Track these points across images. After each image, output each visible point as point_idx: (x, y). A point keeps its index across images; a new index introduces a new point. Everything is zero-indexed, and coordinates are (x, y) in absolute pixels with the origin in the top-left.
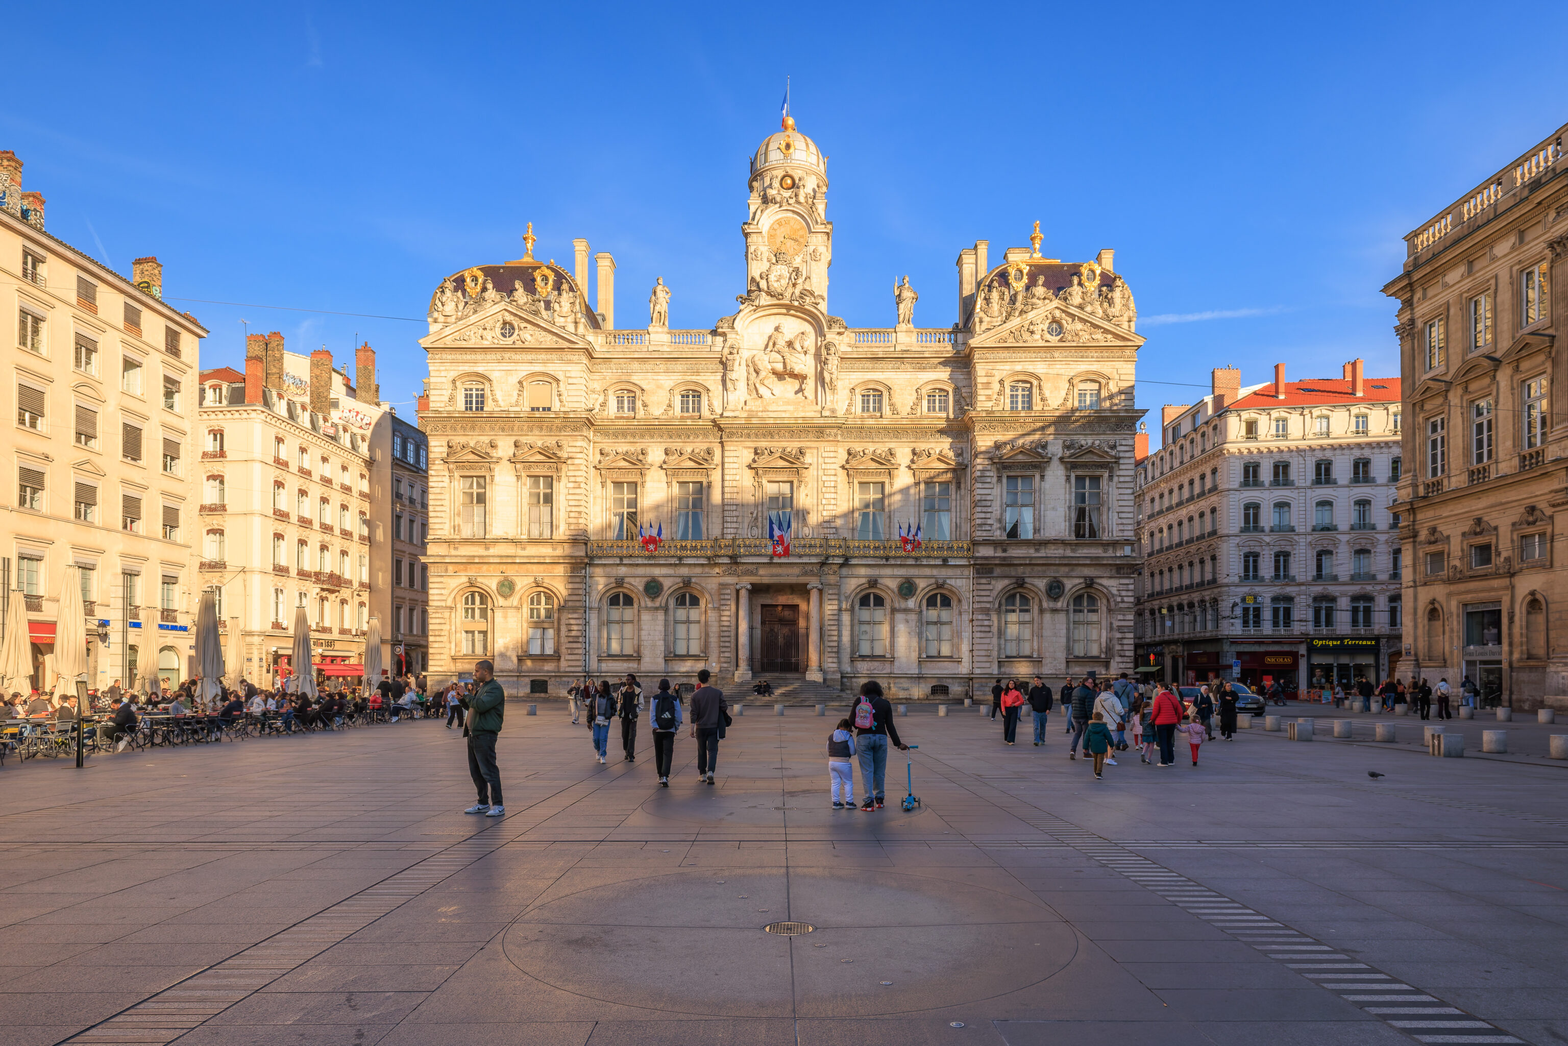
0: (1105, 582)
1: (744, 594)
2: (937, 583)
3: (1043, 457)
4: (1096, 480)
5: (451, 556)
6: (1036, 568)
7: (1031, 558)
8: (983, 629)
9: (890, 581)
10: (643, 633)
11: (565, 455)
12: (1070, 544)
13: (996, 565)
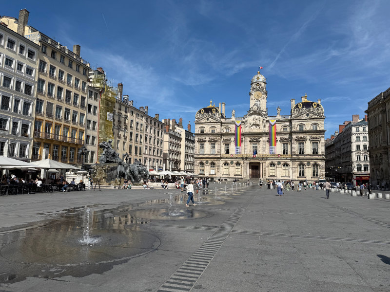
0: (319, 162)
1: (248, 164)
2: (285, 162)
3: (306, 139)
4: (316, 143)
5: (198, 157)
6: (304, 160)
8: (294, 171)
9: (275, 162)
10: (230, 170)
11: (217, 140)
12: (311, 155)
13: (297, 159)
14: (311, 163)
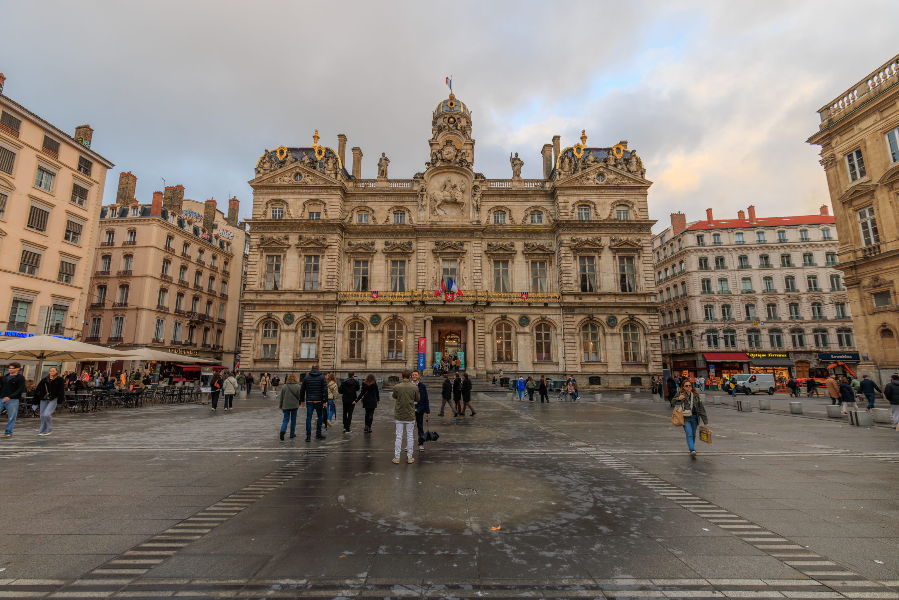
0: (640, 317)
1: (429, 323)
2: (541, 318)
3: (599, 246)
4: (630, 259)
5: (257, 301)
6: (600, 309)
7: (597, 303)
8: (571, 344)
9: (514, 316)
10: (369, 346)
11: (328, 244)
12: (619, 295)
13: (576, 307)
14: (619, 318)
